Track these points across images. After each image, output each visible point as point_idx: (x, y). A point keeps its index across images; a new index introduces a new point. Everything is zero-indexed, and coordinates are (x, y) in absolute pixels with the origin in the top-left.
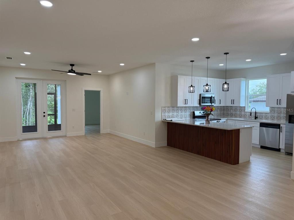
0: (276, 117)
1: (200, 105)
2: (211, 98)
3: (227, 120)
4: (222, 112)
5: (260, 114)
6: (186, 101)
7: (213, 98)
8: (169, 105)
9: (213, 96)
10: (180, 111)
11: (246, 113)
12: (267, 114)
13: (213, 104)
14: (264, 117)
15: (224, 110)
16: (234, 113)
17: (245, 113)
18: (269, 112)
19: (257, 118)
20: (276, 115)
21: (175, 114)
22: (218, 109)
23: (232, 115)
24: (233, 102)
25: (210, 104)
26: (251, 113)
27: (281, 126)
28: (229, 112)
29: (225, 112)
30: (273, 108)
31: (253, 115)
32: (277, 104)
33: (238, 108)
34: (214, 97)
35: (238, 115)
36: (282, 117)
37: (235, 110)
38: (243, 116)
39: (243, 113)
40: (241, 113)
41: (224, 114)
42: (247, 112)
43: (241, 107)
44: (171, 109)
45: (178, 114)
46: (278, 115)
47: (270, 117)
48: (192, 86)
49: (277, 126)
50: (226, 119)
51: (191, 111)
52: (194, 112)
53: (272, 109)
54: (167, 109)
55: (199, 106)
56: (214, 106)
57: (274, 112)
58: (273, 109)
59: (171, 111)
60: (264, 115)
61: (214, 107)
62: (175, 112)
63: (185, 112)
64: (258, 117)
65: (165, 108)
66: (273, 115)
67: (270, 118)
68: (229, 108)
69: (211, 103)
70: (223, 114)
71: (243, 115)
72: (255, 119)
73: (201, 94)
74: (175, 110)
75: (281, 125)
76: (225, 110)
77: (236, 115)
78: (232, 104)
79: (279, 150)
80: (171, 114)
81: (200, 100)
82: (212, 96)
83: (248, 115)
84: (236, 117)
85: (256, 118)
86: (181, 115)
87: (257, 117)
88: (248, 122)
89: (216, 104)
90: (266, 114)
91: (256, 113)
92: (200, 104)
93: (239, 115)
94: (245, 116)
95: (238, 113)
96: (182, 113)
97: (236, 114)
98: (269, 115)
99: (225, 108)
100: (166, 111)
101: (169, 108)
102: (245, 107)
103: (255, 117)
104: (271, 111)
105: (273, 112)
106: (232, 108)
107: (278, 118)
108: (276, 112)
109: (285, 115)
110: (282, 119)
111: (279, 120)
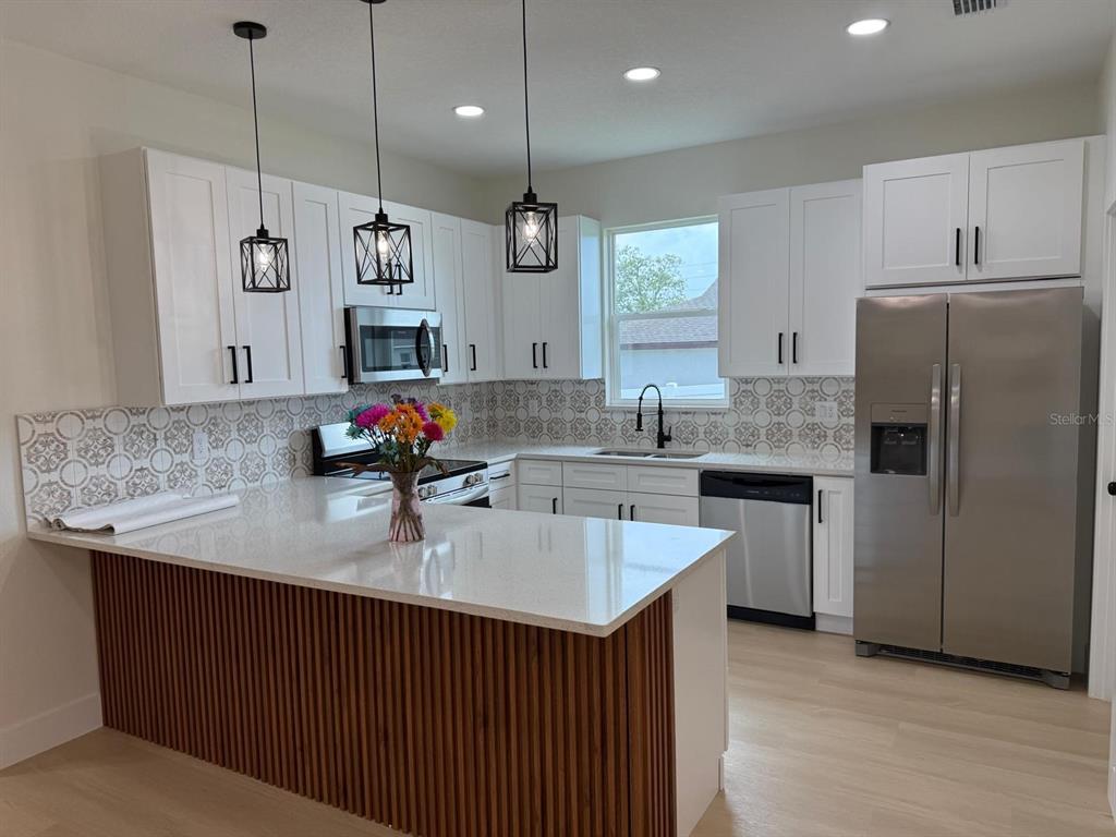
1: (351, 382)
2: (420, 332)
3: (517, 466)
4: (484, 415)
5: (684, 417)
6: (238, 362)
7: (431, 336)
8: (96, 398)
9: (433, 322)
10: (202, 440)
11: (608, 416)
12: (719, 418)
13: (434, 373)
14: (702, 436)
15: (493, 400)
16: (545, 415)
17: (603, 416)
18: (727, 404)
19: (669, 439)
20: (762, 419)
21: (162, 461)
22: (462, 397)
23: (536, 431)
24: (539, 354)
25: (417, 374)
26: (640, 416)
27: (815, 488)
28: (522, 414)
29: (500, 413)
30: (747, 381)
31: (649, 422)
32: (780, 362)
33: (567, 390)
34: (437, 331)
35: (568, 425)
37: (550, 401)
38: (593, 432)
39: (593, 416)
40: (583, 415)
41: (493, 424)
42: (612, 411)
43: (580, 382)
44: (117, 423)
45: (186, 457)
46: (776, 419)
47: (731, 430)
48: (262, 233)
49: (796, 489)
50: (513, 456)
51: (297, 427)
52: (315, 435)
53: (743, 388)
54: (71, 428)
55: (344, 388)
56: (442, 382)
57: (755, 403)
58: (750, 387)
59: (118, 441)
60: (702, 420)
61: (442, 387)
62: (161, 444)
63: (251, 440)
64: (673, 435)
65: (50, 428)
66: (750, 419)
67: (732, 437)
68: (521, 390)
69: (421, 366)
70: (489, 426)
71: (593, 426)
72: (661, 445)
73: (354, 307)
74: (160, 435)
75: (818, 484)
76: (499, 403)
77: (557, 428)
78: (535, 367)
79: (807, 624)
80: (119, 468)
81: (348, 350)
82: (424, 325)
83: (619, 427)
84: (557, 438)
85: (663, 439)
86: (217, 462)
87: (666, 434)
88: (630, 469)
89: (452, 374)
90: (713, 418)
91: (661, 413)
92: (350, 375)
93: (574, 428)
94: (602, 433)
95: (568, 415)
96: (220, 453)
97: (557, 421)
98: (730, 420)
99: (499, 389)
100: (62, 452)
101: (99, 423)
102: (601, 382)
103: (661, 433)
104: (736, 398)
105: (747, 402)
106: (534, 387)
107: (773, 435)
108: (762, 406)
109: (810, 420)
110: (796, 439)
111: (779, 447)
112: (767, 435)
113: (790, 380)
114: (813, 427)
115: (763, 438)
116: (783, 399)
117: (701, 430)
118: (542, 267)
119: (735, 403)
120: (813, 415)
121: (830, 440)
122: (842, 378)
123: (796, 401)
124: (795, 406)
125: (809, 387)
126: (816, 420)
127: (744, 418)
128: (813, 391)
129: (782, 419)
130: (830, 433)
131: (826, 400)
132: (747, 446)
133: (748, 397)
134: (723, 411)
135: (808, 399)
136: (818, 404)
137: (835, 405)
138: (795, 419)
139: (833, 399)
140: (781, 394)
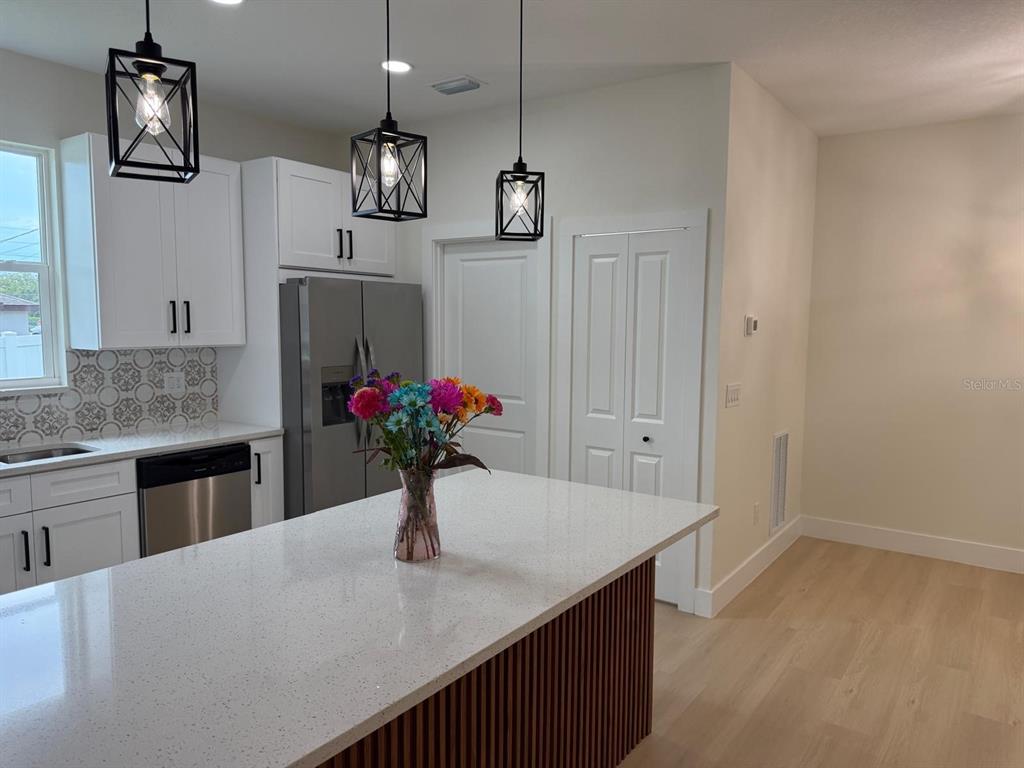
0: (110, 411)
12: (54, 401)
14: (30, 426)
18: (64, 384)
20: (108, 396)
27: (253, 452)
32: (175, 331)
36: (145, 407)
46: (124, 395)
47: (71, 414)
53: (84, 363)
57: (99, 379)
58: (92, 361)
66: (94, 398)
67: (72, 422)
90: (46, 402)
98: (69, 402)
104: (76, 375)
105: (89, 377)
107: (122, 414)
108: (108, 381)
109: (159, 392)
110: (145, 415)
111: (128, 426)
112: (115, 414)
113: (138, 351)
114: (162, 399)
115: (110, 418)
116: (131, 373)
117: (29, 419)
118: (529, 234)
119: (75, 380)
120: (163, 387)
121: (179, 411)
122: (187, 349)
123: (144, 373)
124: (144, 379)
125: (157, 358)
126: (166, 391)
127: (86, 398)
128: (161, 363)
129: (131, 394)
130: (178, 404)
131: (173, 371)
132: (92, 430)
133: (91, 372)
134: (59, 392)
135: (157, 371)
136: (166, 376)
137: (183, 374)
138: (145, 393)
139: (179, 369)
140: (129, 367)
